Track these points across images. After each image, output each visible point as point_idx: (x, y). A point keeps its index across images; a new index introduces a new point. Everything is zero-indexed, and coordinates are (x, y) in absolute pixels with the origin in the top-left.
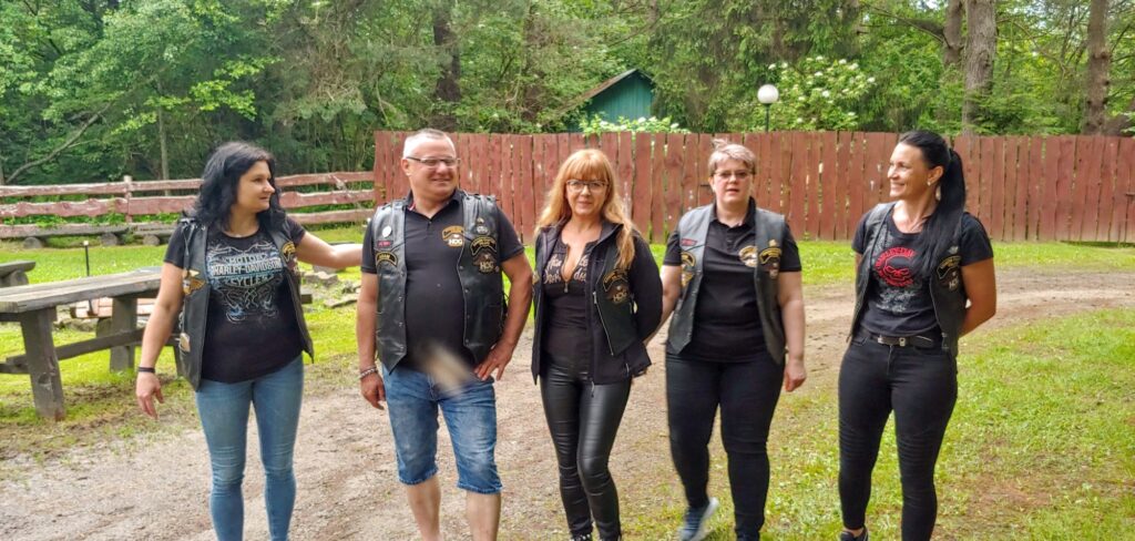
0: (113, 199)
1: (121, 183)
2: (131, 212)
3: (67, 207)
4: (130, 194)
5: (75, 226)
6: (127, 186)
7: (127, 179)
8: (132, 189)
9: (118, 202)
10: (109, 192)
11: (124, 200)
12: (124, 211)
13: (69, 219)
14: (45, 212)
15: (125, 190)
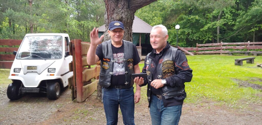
0: (245, 46)
1: (247, 43)
2: (249, 49)
3: (236, 47)
4: (249, 45)
5: (237, 51)
6: (249, 43)
7: (249, 42)
8: (250, 44)
9: (246, 47)
10: (245, 44)
11: (248, 46)
12: (247, 48)
13: (236, 50)
14: (231, 48)
15: (248, 44)
